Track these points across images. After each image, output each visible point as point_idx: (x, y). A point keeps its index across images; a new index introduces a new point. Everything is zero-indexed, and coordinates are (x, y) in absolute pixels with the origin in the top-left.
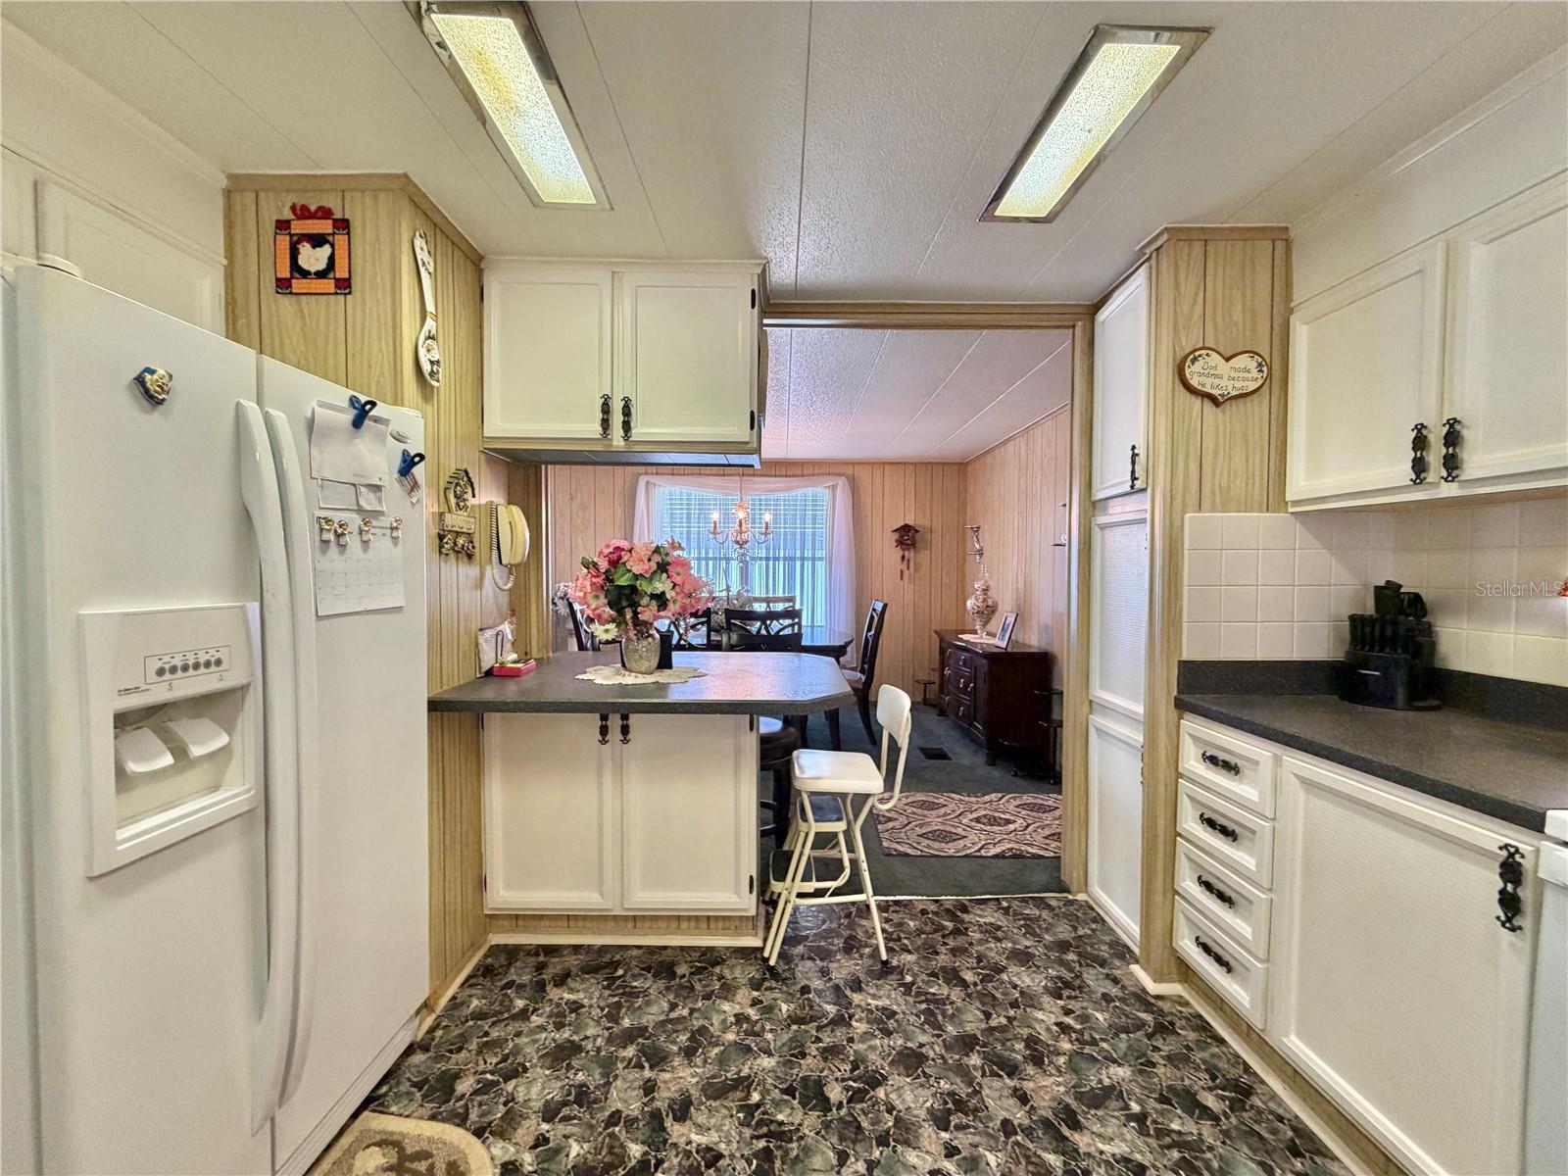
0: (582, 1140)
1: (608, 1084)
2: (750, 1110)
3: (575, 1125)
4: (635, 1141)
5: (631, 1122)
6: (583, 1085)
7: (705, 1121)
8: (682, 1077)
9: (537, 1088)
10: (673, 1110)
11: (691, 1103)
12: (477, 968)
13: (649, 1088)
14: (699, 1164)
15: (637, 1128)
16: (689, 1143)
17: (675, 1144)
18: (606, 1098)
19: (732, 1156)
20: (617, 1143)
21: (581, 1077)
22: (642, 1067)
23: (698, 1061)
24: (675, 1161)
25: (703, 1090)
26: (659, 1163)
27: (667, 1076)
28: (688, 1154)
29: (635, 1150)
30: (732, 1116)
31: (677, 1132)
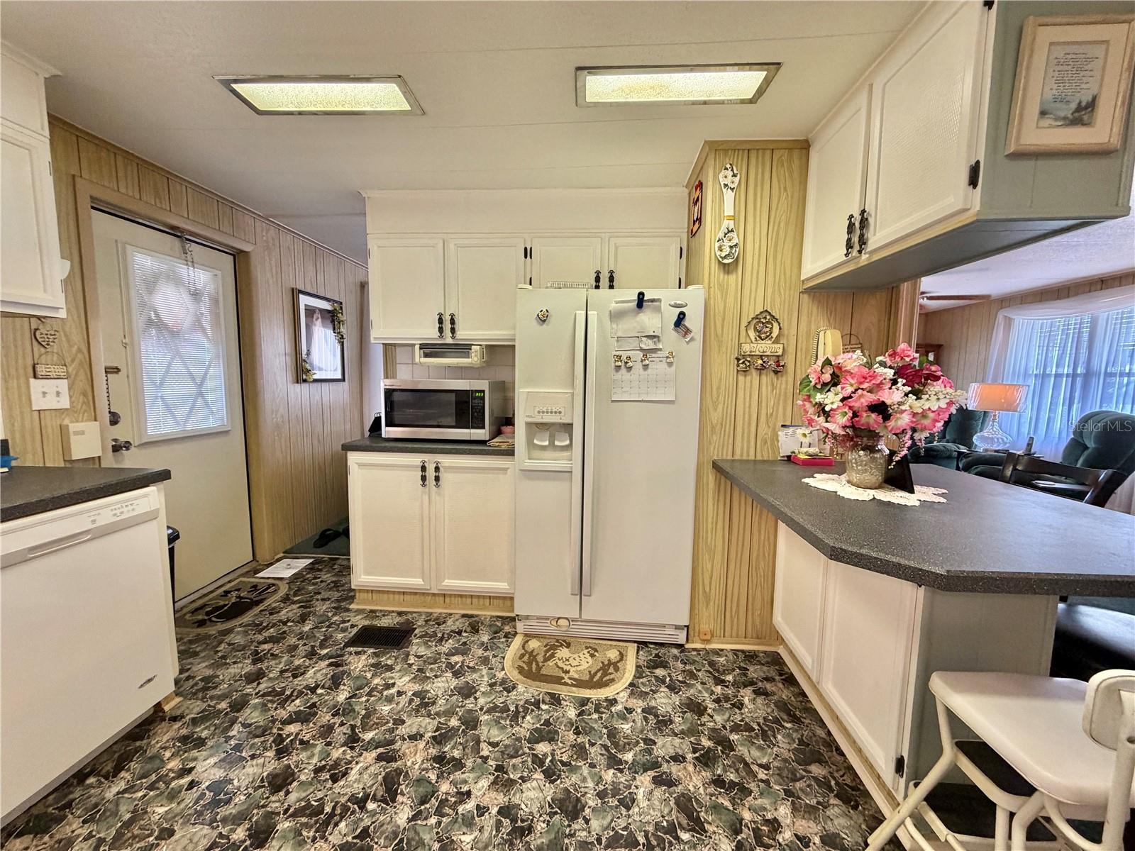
0: (633, 729)
1: (676, 735)
2: (672, 829)
3: (642, 722)
4: (635, 755)
5: (650, 752)
6: (671, 722)
7: (655, 797)
8: (694, 781)
9: (664, 701)
10: (661, 775)
11: (670, 787)
12: (750, 651)
13: (678, 759)
14: (622, 794)
15: (644, 756)
16: (637, 788)
17: (635, 779)
18: (664, 736)
19: (629, 816)
20: (632, 746)
21: (677, 720)
22: (694, 752)
23: (711, 789)
24: (623, 780)
25: (683, 795)
26: (621, 771)
27: (691, 768)
28: (629, 787)
29: (629, 757)
30: (663, 817)
31: (645, 780)
